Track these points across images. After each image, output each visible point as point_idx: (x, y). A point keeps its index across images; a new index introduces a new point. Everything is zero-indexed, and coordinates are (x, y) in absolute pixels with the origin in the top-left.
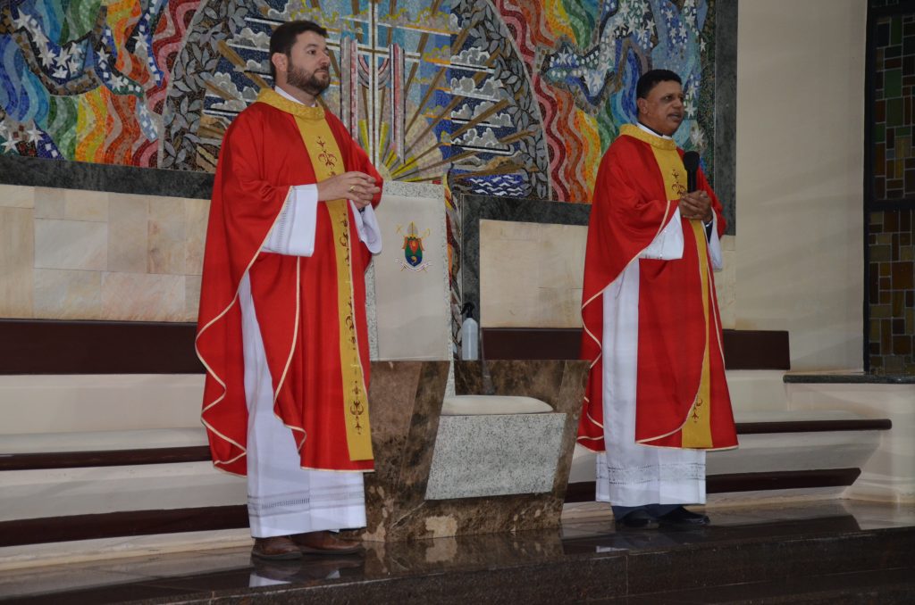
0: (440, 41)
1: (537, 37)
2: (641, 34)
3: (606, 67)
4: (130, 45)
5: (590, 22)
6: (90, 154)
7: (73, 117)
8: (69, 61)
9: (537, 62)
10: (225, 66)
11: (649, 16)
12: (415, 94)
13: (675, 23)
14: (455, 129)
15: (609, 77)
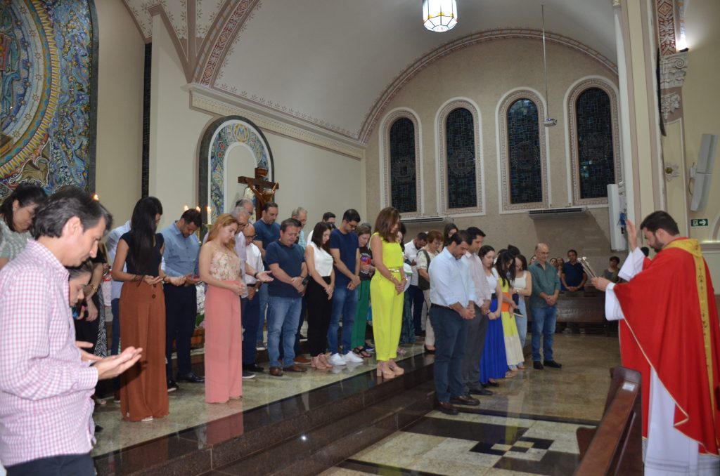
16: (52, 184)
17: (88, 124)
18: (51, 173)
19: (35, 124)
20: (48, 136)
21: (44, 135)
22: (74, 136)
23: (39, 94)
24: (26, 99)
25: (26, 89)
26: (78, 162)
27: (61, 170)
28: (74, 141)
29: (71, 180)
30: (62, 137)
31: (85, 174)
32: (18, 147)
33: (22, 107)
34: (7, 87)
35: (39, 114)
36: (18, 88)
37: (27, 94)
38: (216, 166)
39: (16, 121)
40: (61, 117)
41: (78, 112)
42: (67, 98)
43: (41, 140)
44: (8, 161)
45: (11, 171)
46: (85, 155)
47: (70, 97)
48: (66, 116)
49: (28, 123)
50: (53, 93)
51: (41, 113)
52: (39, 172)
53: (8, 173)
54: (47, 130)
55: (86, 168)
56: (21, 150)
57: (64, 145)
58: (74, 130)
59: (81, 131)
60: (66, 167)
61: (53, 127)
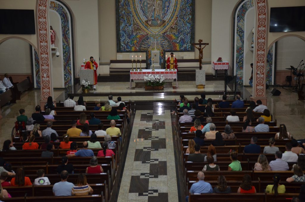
0: (162, 41)
1: (172, 39)
2: (183, 37)
3: (179, 40)
4: (136, 44)
5: (177, 37)
6: (133, 50)
7: (132, 48)
8: (132, 45)
9: (172, 41)
10: (143, 44)
11: (184, 36)
12: (159, 44)
13: (187, 36)
14: (163, 46)
15: (179, 41)
16: (179, 33)
17: (192, 10)
18: (179, 30)
19: (173, 15)
20: (177, 17)
21: (176, 17)
22: (186, 16)
23: (174, 4)
24: (170, 7)
25: (169, 4)
26: (188, 24)
27: (182, 28)
28: (187, 17)
29: (186, 31)
30: (182, 17)
31: (191, 28)
32: (168, 23)
33: (169, 10)
34: (164, 5)
35: (174, 11)
36: (167, 4)
37: (170, 5)
38: (240, 20)
39: (167, 15)
40: (181, 10)
41: (188, 7)
42: (184, 3)
43: (175, 19)
44: (165, 28)
45: (166, 31)
46: (191, 22)
47: (185, 2)
48: (183, 9)
49: (171, 14)
50: (178, 3)
51: (175, 10)
52: (175, 30)
53: (165, 31)
54: (177, 15)
55: (191, 26)
56: (169, 24)
57: (183, 19)
58: (186, 13)
59: (189, 13)
60: (184, 27)
61: (179, 14)
